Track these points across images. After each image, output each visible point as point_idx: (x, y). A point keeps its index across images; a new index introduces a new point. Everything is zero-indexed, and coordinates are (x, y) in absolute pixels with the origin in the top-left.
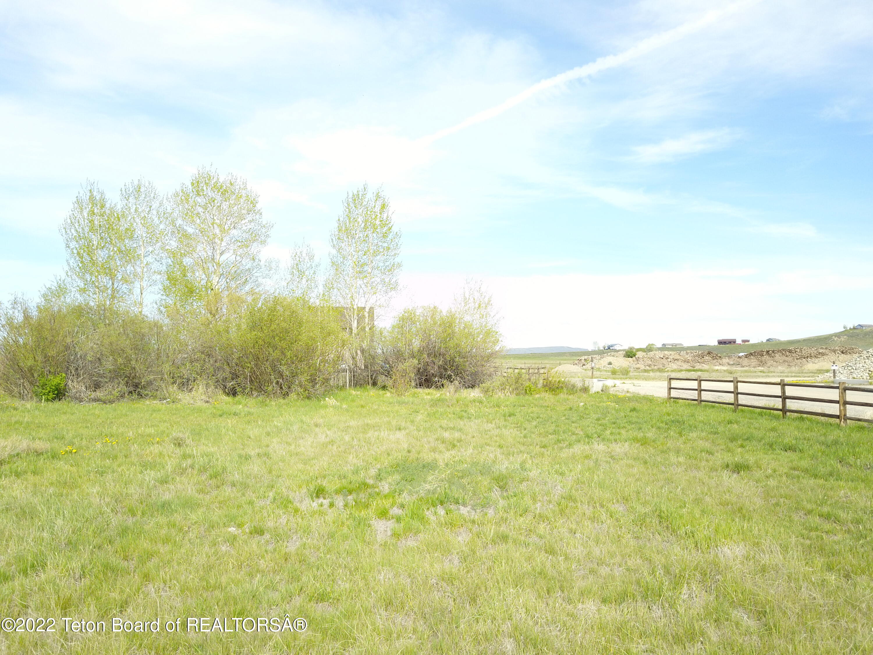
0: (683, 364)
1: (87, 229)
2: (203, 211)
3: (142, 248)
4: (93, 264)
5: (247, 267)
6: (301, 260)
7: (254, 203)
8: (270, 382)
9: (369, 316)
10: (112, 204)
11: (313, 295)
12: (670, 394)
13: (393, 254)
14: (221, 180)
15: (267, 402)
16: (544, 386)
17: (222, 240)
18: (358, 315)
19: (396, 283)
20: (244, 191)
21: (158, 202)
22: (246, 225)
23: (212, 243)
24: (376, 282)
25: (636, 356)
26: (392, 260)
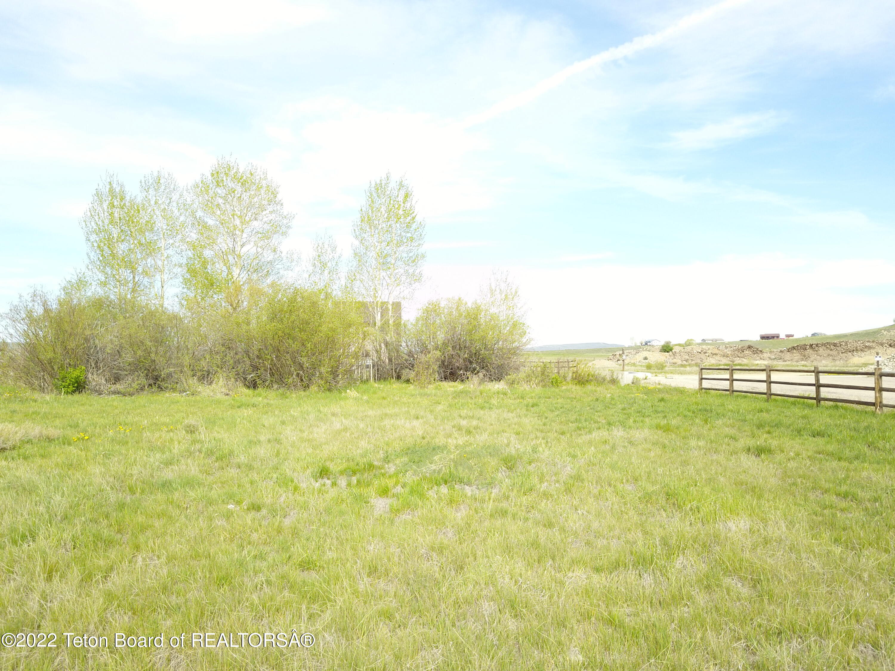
0: (722, 358)
1: (107, 222)
2: (223, 202)
3: (163, 240)
4: (114, 258)
5: (269, 259)
6: (323, 251)
7: (275, 194)
8: (290, 374)
9: (392, 308)
10: (132, 197)
11: (335, 287)
12: (701, 385)
13: (417, 244)
14: (241, 171)
15: (287, 395)
16: (573, 379)
17: (243, 231)
18: (382, 308)
19: (421, 274)
20: (264, 181)
21: (178, 194)
22: (267, 215)
23: (233, 235)
24: (399, 274)
25: (673, 351)
26: (416, 250)
